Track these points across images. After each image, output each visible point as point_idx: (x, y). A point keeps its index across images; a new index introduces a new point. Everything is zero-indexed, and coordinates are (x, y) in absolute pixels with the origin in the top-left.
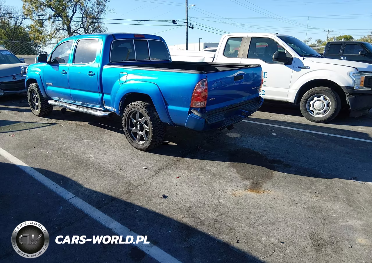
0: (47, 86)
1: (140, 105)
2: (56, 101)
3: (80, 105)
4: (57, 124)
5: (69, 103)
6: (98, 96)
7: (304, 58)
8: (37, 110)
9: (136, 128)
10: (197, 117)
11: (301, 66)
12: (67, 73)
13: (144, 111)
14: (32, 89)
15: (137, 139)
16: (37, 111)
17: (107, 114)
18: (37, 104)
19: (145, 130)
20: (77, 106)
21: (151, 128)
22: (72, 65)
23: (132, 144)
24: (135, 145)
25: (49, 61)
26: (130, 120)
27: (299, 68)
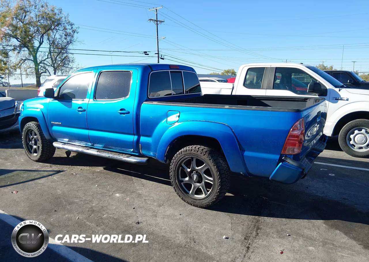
0: (53, 125)
1: (201, 151)
2: (65, 144)
3: (101, 148)
4: (64, 171)
5: (84, 146)
6: (133, 138)
7: (340, 89)
8: (35, 154)
9: (191, 178)
10: (293, 166)
11: (338, 98)
12: (85, 111)
13: (206, 158)
14: (29, 129)
15: (191, 192)
16: (36, 156)
17: (144, 159)
18: (35, 147)
19: (205, 182)
20: (98, 150)
21: (216, 180)
22: (92, 101)
23: (184, 198)
24: (190, 201)
25: (56, 96)
26: (181, 168)
27: (336, 99)
